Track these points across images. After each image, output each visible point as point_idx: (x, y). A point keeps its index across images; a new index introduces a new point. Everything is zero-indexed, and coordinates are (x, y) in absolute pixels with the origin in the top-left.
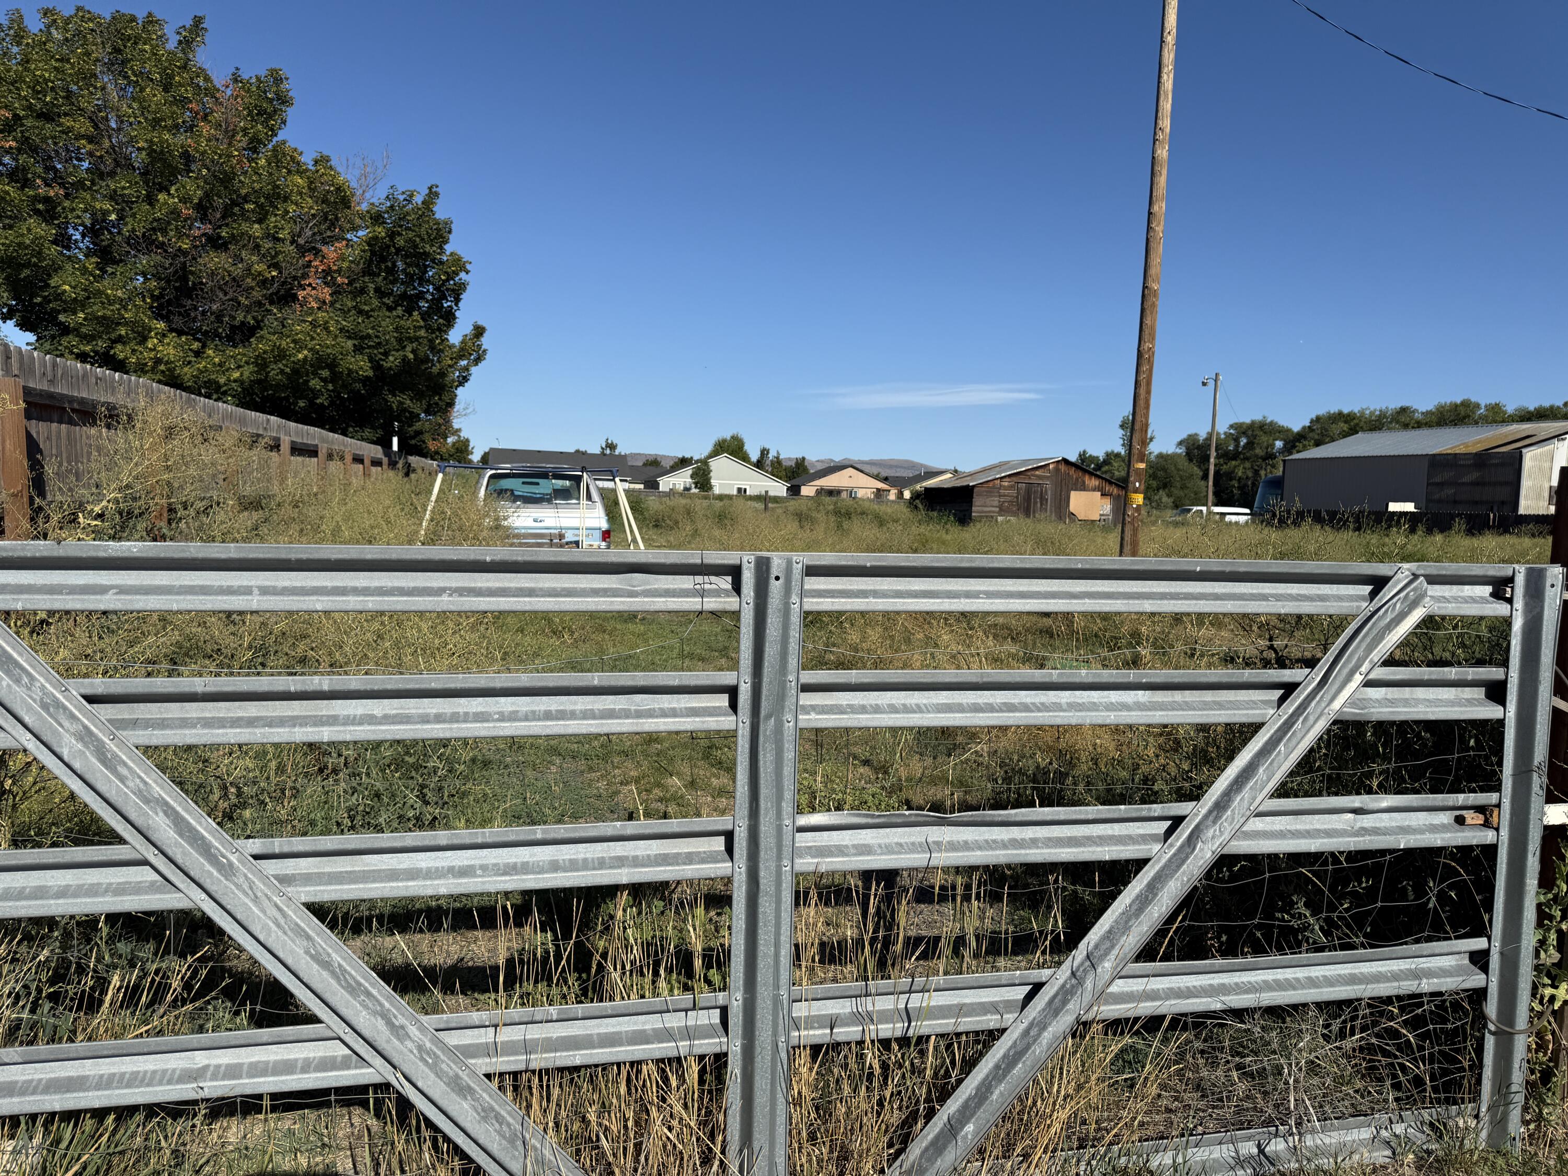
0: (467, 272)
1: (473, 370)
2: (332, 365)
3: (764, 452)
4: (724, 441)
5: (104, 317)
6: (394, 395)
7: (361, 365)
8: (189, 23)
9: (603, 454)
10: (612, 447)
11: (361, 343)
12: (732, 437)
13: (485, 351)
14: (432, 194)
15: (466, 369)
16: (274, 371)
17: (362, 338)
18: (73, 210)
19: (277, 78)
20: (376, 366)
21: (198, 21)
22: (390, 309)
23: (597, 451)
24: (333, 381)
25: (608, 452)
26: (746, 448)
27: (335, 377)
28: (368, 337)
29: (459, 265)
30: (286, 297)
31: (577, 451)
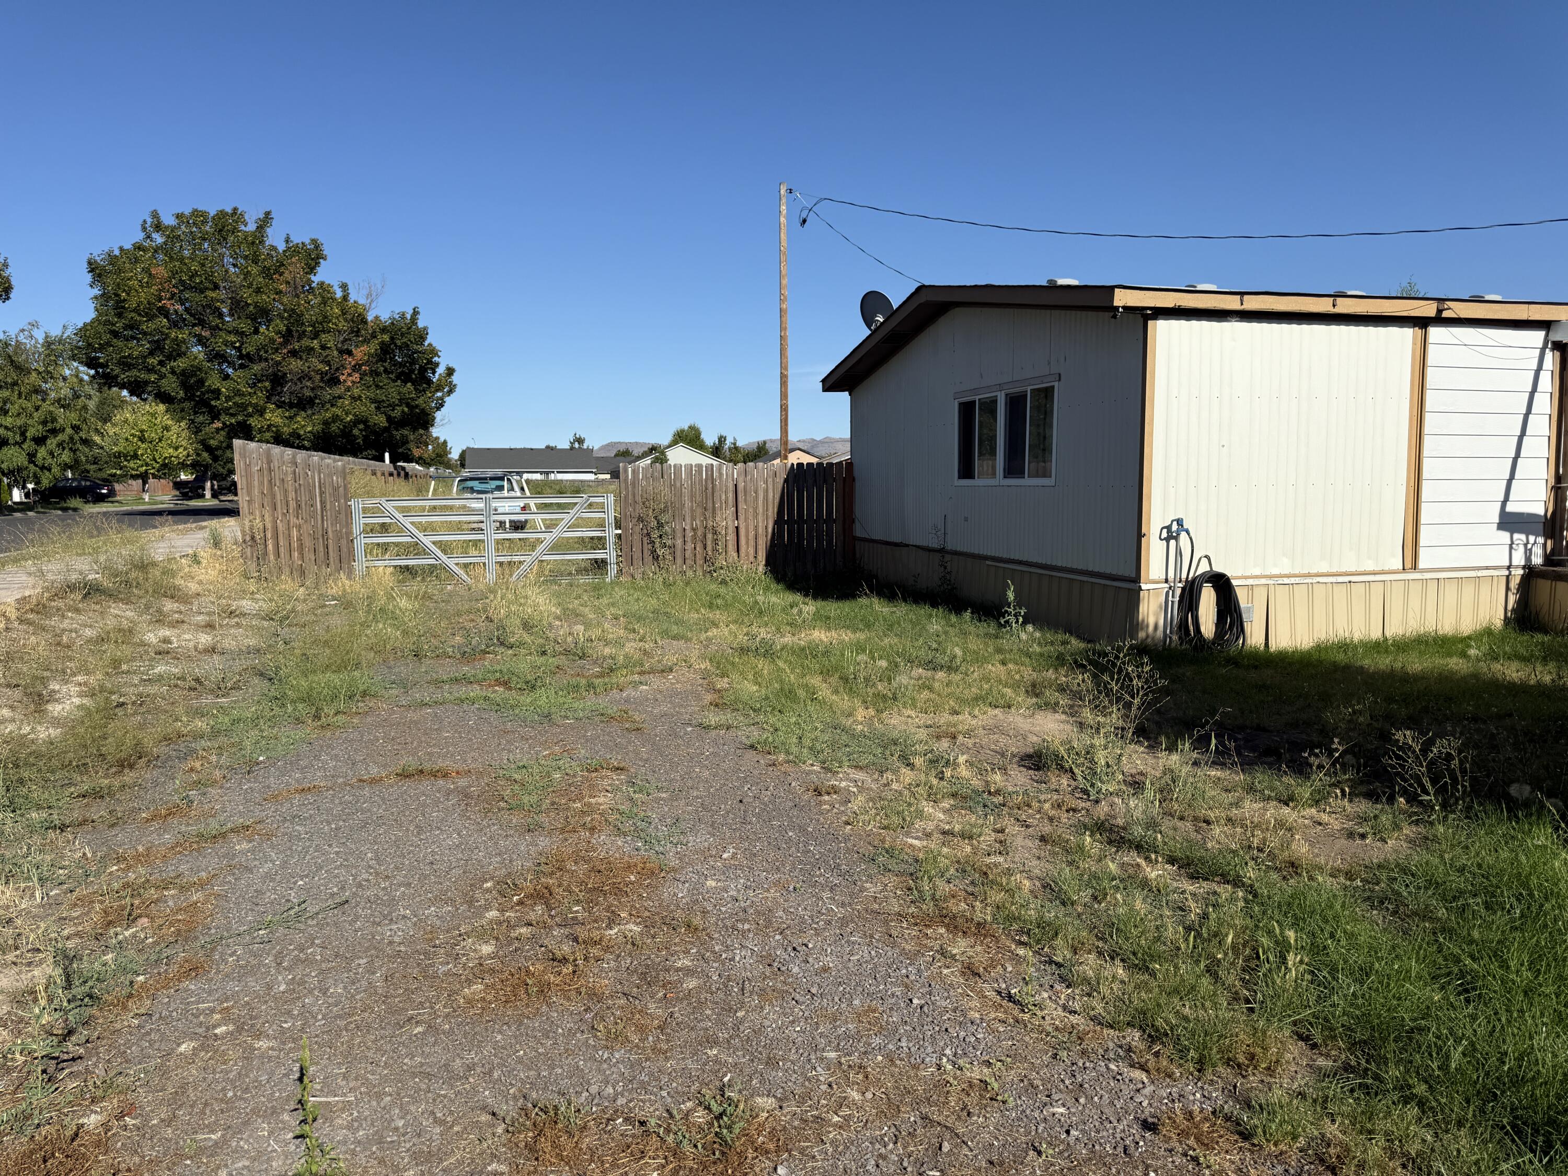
0: (439, 357)
1: (447, 399)
2: (365, 422)
3: (722, 439)
4: (682, 431)
5: (242, 403)
6: (398, 430)
7: (381, 420)
8: (262, 216)
9: (572, 448)
10: (580, 441)
11: (378, 404)
12: (690, 427)
13: (455, 385)
14: (416, 313)
15: (442, 399)
16: (334, 428)
17: (380, 402)
18: (217, 343)
19: (316, 245)
20: (389, 419)
21: (268, 214)
22: (394, 381)
23: (567, 446)
24: (365, 430)
25: (577, 445)
26: (702, 436)
27: (367, 427)
28: (383, 401)
29: (434, 352)
30: (334, 381)
31: (548, 447)
